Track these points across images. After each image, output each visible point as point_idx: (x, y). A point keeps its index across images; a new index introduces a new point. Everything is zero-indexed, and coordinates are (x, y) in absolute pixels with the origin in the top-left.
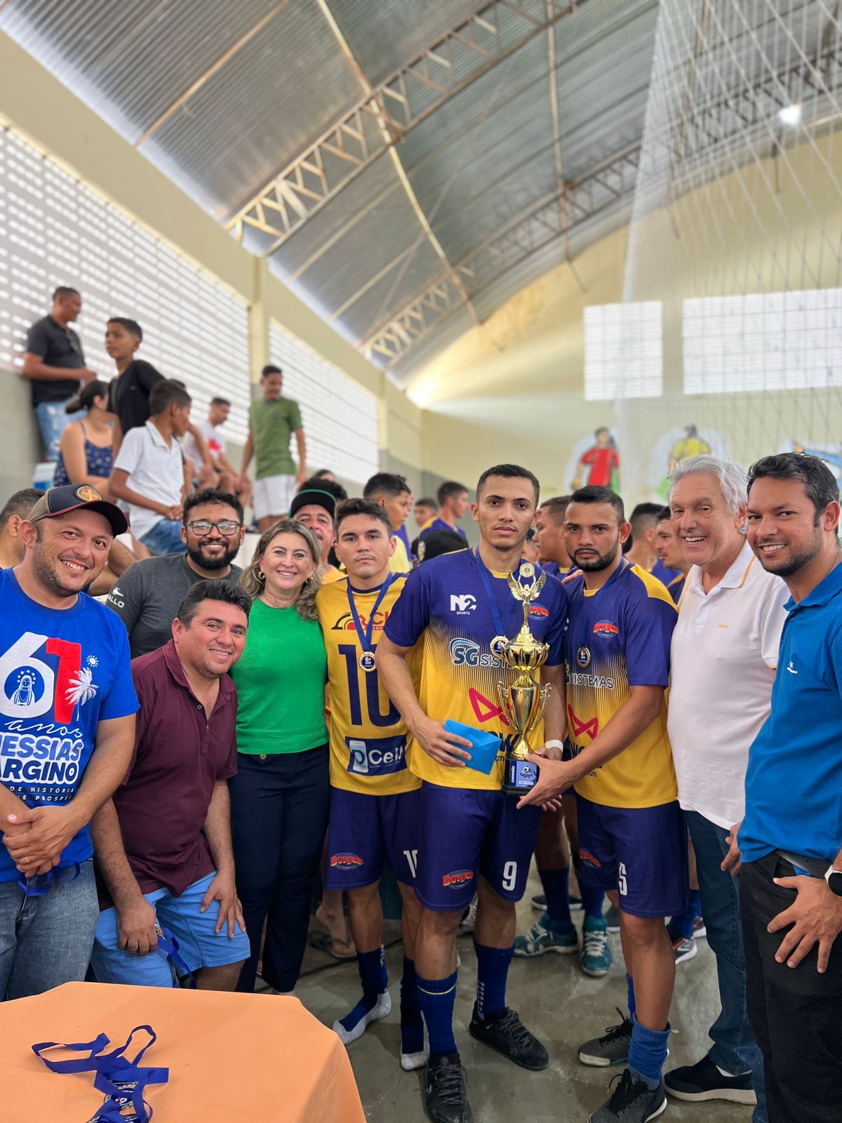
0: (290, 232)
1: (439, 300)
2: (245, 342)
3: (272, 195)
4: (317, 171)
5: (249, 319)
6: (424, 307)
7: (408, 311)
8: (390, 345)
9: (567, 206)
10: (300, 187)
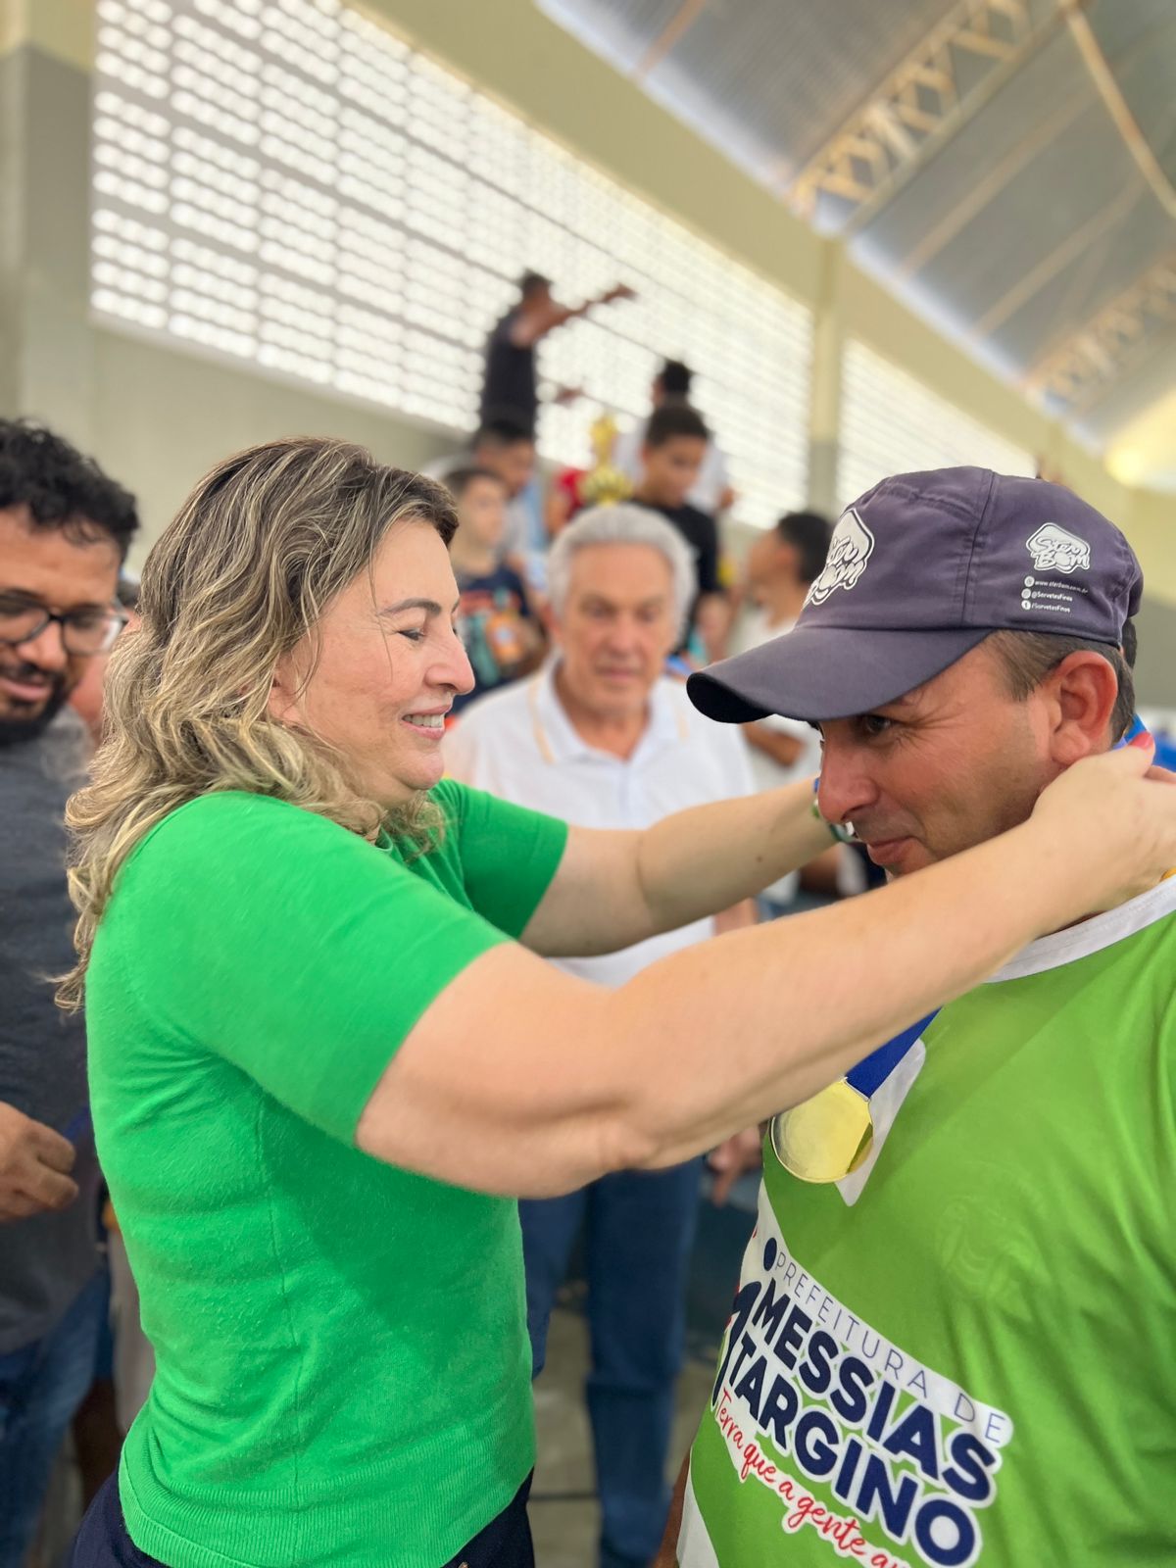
0: (887, 185)
4: (934, 79)
5: (815, 337)
6: (1144, 315)
7: (1110, 320)
8: (1075, 378)
10: (910, 112)
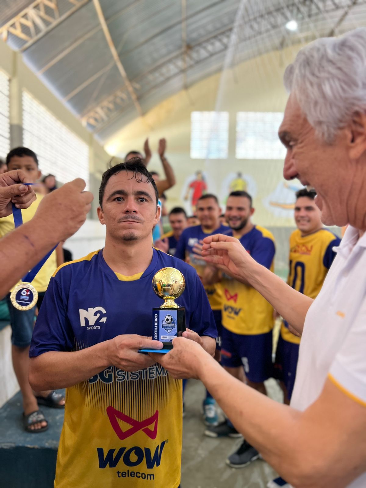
0: (36, 38)
1: (122, 99)
2: (7, 99)
3: (25, 16)
4: (52, 5)
5: (10, 86)
6: (115, 103)
7: (105, 103)
8: (96, 120)
9: (187, 59)
10: (42, 13)
